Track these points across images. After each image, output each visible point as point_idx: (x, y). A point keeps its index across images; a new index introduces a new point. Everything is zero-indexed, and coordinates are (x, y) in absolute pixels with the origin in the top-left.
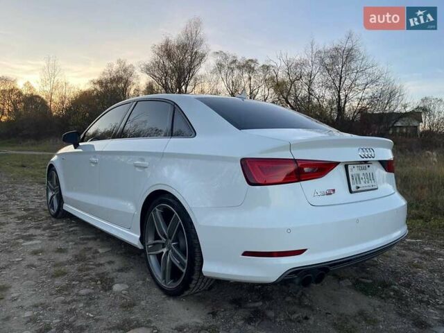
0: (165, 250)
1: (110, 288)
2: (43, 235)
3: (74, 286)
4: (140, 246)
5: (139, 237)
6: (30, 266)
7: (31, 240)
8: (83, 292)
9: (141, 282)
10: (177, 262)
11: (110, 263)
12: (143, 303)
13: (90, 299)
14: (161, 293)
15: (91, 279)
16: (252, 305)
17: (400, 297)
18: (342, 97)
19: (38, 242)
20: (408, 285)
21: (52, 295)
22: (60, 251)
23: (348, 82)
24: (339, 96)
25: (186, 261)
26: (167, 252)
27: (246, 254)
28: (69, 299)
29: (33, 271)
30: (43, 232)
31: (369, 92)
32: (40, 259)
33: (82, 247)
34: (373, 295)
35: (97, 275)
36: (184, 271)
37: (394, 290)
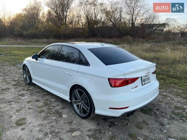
0: (80, 104)
1: (62, 116)
2: (27, 94)
3: (49, 116)
4: (70, 101)
5: (69, 98)
6: (29, 108)
7: (24, 96)
8: (53, 118)
9: (71, 113)
10: (85, 108)
11: (58, 105)
12: (75, 121)
13: (57, 122)
14: (79, 117)
15: (54, 113)
16: (110, 120)
17: (155, 114)
18: (134, 19)
19: (27, 97)
20: (158, 110)
21: (43, 120)
22: (37, 101)
23: (136, 12)
24: (133, 18)
25: (89, 109)
26: (81, 105)
27: (110, 108)
28: (49, 121)
29: (31, 111)
30: (27, 92)
31: (145, 16)
32: (31, 105)
33: (45, 99)
34: (147, 114)
35: (55, 111)
36: (88, 112)
37: (154, 112)
